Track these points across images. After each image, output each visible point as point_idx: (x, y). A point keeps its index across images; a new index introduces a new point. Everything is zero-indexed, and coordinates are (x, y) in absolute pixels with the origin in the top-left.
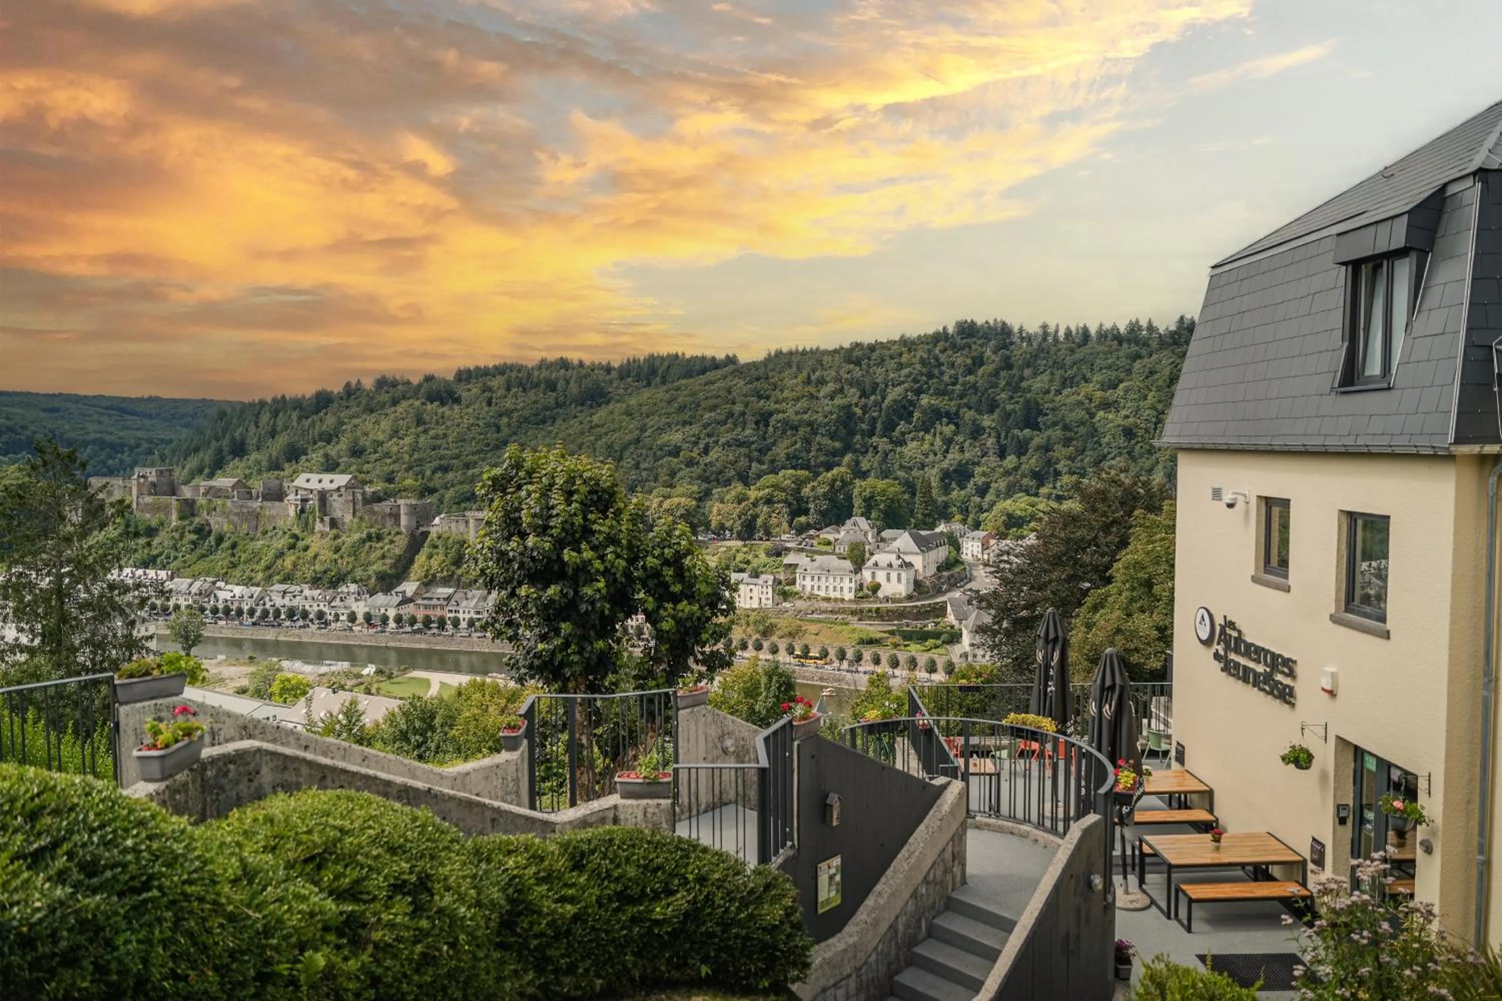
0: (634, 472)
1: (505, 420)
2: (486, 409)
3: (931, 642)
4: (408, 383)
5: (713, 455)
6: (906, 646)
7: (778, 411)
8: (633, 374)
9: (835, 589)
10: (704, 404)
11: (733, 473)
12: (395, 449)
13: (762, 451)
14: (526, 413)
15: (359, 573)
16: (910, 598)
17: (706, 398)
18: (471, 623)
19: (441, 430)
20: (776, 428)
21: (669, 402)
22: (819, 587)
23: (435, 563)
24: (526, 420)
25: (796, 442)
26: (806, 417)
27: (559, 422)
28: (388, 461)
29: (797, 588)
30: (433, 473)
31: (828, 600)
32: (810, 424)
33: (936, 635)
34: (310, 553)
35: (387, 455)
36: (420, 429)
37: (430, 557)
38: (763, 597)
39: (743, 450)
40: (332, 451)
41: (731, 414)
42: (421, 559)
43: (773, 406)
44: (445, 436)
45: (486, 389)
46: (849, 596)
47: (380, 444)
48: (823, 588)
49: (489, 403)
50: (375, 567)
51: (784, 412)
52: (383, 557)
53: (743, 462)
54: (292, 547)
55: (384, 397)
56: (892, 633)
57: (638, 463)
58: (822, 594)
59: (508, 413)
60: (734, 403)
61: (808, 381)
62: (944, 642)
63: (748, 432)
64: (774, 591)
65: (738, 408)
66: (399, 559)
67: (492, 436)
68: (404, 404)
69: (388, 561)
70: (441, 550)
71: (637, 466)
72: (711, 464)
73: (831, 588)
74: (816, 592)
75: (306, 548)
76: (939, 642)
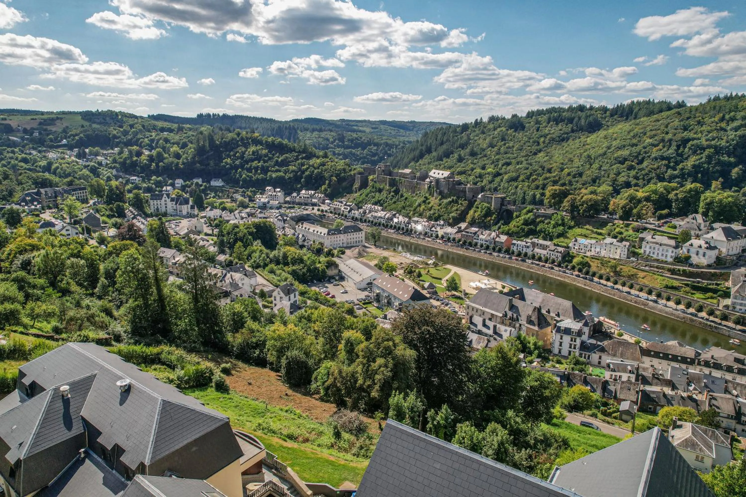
0: (597, 171)
1: (542, 139)
2: (535, 133)
3: (709, 294)
4: (504, 118)
5: (645, 164)
6: (692, 294)
7: (694, 139)
8: (619, 113)
9: (662, 255)
10: (648, 134)
11: (654, 175)
12: (489, 153)
13: (677, 163)
14: (554, 136)
15: (446, 216)
16: (709, 266)
17: (651, 130)
18: (482, 246)
19: (511, 144)
20: (690, 148)
21: (629, 132)
22: (654, 253)
23: (476, 215)
24: (553, 139)
25: (702, 158)
26: (713, 143)
27: (570, 141)
28: (485, 159)
29: (641, 251)
30: (503, 166)
31: (657, 260)
32: (716, 147)
33: (715, 291)
34: (430, 206)
35: (485, 156)
36: (503, 143)
37: (475, 212)
38: (623, 253)
39: (664, 162)
40: (462, 153)
41: (663, 140)
42: (471, 212)
43: (692, 135)
44: (513, 147)
45: (538, 122)
46: (670, 260)
47: (484, 150)
48: (656, 254)
49: (538, 130)
50: (453, 214)
51: (699, 139)
52: (457, 210)
53: (663, 169)
54: (424, 202)
55: (491, 126)
56: (687, 285)
57: (601, 166)
58: (655, 256)
59: (545, 136)
60: (667, 133)
61: (722, 119)
62: (719, 296)
63: (670, 151)
64: (628, 250)
65: (670, 136)
66: (463, 211)
67: (535, 148)
68: (499, 130)
69: (459, 212)
70: (479, 210)
71: (600, 168)
72: (643, 169)
73: (660, 254)
74: (651, 255)
75: (429, 203)
76: (715, 295)
